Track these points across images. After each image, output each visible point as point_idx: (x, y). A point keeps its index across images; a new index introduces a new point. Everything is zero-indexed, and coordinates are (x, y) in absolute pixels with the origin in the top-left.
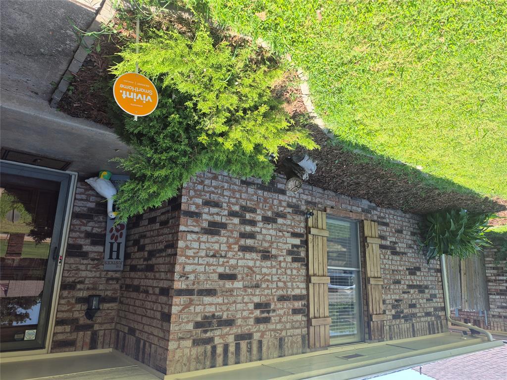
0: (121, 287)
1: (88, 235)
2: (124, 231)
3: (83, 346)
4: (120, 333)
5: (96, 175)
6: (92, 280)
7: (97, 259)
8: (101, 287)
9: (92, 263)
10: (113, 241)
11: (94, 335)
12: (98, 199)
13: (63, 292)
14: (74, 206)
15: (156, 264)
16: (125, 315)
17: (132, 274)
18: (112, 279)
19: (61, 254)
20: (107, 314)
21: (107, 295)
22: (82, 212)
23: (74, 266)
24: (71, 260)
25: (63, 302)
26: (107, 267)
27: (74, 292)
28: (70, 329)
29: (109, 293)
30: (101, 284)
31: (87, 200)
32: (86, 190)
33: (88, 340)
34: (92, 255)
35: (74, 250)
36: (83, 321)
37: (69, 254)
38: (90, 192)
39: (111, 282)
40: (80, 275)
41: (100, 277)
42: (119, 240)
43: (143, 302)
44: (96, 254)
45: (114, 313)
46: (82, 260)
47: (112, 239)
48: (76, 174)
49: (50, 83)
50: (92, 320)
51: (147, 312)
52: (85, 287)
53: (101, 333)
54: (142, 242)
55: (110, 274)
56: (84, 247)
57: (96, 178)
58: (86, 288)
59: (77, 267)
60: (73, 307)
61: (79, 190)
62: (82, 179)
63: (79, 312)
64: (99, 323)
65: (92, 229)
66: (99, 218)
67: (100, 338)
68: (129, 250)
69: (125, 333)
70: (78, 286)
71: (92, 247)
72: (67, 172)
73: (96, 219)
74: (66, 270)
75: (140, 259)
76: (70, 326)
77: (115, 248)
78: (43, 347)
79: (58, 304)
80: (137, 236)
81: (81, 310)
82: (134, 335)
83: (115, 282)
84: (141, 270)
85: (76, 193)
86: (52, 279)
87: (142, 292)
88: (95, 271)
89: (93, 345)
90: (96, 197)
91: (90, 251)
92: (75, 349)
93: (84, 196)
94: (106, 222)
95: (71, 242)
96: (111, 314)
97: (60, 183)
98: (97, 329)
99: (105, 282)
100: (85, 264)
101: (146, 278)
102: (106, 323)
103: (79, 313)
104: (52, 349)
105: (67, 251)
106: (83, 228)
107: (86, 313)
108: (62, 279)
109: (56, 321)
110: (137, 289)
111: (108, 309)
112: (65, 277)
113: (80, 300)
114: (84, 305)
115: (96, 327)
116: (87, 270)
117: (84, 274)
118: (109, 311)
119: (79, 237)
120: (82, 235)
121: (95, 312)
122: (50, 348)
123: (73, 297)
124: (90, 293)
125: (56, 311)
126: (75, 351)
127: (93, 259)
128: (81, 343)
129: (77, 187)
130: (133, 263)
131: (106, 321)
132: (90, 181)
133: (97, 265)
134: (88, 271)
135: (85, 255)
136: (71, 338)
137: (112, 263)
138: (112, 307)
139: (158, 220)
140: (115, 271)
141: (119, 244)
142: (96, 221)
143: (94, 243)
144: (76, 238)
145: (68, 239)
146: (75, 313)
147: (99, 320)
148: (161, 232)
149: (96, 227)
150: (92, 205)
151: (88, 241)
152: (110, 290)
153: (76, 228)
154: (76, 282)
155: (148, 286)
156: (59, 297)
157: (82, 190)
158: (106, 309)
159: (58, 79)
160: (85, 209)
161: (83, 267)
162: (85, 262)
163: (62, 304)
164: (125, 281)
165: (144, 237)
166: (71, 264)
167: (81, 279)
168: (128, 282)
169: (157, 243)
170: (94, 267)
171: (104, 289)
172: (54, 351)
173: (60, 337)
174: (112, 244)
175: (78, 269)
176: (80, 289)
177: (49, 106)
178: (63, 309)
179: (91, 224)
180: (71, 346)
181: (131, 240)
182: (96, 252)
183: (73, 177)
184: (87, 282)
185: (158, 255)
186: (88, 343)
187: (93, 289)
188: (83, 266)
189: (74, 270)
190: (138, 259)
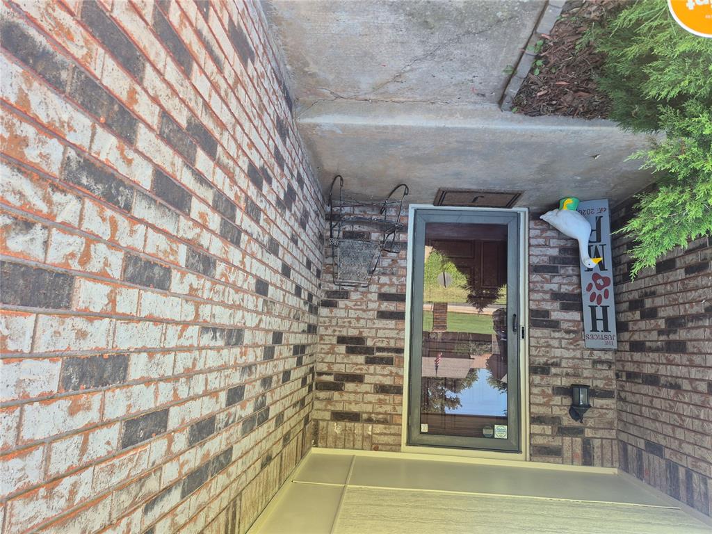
0: (617, 375)
1: (556, 296)
2: (611, 288)
3: (572, 457)
4: (630, 448)
5: (556, 206)
6: (571, 363)
7: (574, 332)
8: (586, 373)
9: (567, 337)
10: (595, 303)
11: (587, 444)
12: (562, 243)
13: (534, 377)
14: (529, 255)
15: (691, 340)
16: (635, 421)
17: (637, 356)
18: (601, 362)
19: (522, 324)
20: (601, 416)
21: (597, 386)
22: (542, 264)
23: (543, 340)
24: (538, 332)
25: (535, 390)
26: (590, 343)
27: (549, 378)
28: (551, 430)
29: (600, 384)
30: (586, 369)
31: (546, 246)
32: (543, 231)
33: (579, 450)
34: (565, 326)
35: (540, 319)
36: (567, 421)
37: (534, 324)
38: (549, 233)
39: (599, 366)
40: (553, 355)
41: (582, 359)
42: (604, 302)
43: (672, 404)
44: (570, 324)
45: (611, 415)
46: (552, 333)
47: (592, 300)
48: (526, 209)
49: (504, 71)
50: (581, 422)
51: (683, 421)
52: (563, 371)
53: (597, 443)
54: (648, 303)
55: (597, 355)
56: (552, 313)
57: (556, 211)
58: (564, 374)
59: (547, 342)
60: (550, 400)
61: (533, 233)
62: (535, 216)
63: (560, 407)
64: (590, 428)
65: (560, 288)
66: (567, 270)
67: (596, 450)
68: (623, 318)
69: (639, 450)
70: (553, 370)
71: (563, 313)
72: (514, 209)
73: (562, 272)
74: (534, 346)
75: (649, 331)
76: (550, 427)
77: (599, 314)
78: (518, 451)
79: (530, 394)
80: (635, 295)
81: (562, 405)
82: (662, 456)
83: (605, 367)
84: (657, 350)
85: (529, 238)
86: (516, 358)
87: (665, 386)
88: (574, 350)
89: (587, 459)
90: (558, 239)
91: (562, 320)
92: (563, 460)
93: (541, 240)
94: (579, 276)
95: (533, 307)
96: (608, 416)
97: (507, 226)
98: (590, 435)
99: (590, 366)
100: (558, 338)
101: (670, 363)
102: (602, 429)
103: (561, 410)
104: (530, 455)
105: (529, 319)
106: (547, 287)
107: (570, 410)
108: (529, 359)
109: (531, 418)
110: (653, 380)
111: (602, 408)
112: (533, 356)
113: (559, 391)
114: (565, 398)
115: (588, 433)
116: (562, 348)
117: (558, 353)
118: (604, 411)
119: (544, 300)
120: (547, 296)
121: (585, 411)
122: (528, 455)
123: (548, 385)
124: (572, 381)
125: (528, 403)
126: (562, 463)
127: (568, 332)
128: (570, 453)
129: (529, 229)
130: (636, 337)
131: (601, 426)
132: (548, 217)
133: (575, 340)
134: (564, 348)
135: (555, 325)
136: (554, 444)
137: (598, 337)
138: (608, 405)
139: (678, 264)
140: (603, 350)
141: (605, 309)
142: (564, 274)
143: (565, 308)
144: (539, 301)
145: (529, 303)
146: (554, 408)
147: (590, 423)
148: (692, 284)
149: (564, 284)
150: (555, 252)
151: (557, 305)
152: (600, 379)
153: (537, 287)
154: (549, 364)
155: (677, 377)
156: (530, 384)
157: (538, 232)
158: (598, 407)
159: (515, 59)
160: (546, 259)
161: (555, 343)
162: (557, 335)
163: (535, 394)
164: (623, 366)
165: (653, 294)
166: (538, 338)
167: (555, 360)
168: (630, 367)
169: (685, 303)
170: (571, 344)
171: (592, 376)
172: (535, 459)
173: (540, 441)
174: (593, 309)
175: (549, 346)
176: (556, 375)
177: (499, 109)
178: (537, 402)
179: (556, 279)
180: (555, 455)
181: (625, 302)
182: (570, 321)
183: (522, 215)
184: (563, 364)
185: (690, 324)
186: (580, 455)
187: (576, 375)
188: (554, 341)
189: (544, 347)
190: (646, 331)
